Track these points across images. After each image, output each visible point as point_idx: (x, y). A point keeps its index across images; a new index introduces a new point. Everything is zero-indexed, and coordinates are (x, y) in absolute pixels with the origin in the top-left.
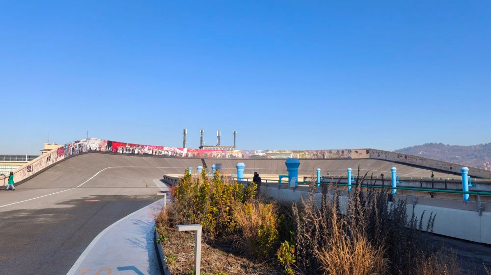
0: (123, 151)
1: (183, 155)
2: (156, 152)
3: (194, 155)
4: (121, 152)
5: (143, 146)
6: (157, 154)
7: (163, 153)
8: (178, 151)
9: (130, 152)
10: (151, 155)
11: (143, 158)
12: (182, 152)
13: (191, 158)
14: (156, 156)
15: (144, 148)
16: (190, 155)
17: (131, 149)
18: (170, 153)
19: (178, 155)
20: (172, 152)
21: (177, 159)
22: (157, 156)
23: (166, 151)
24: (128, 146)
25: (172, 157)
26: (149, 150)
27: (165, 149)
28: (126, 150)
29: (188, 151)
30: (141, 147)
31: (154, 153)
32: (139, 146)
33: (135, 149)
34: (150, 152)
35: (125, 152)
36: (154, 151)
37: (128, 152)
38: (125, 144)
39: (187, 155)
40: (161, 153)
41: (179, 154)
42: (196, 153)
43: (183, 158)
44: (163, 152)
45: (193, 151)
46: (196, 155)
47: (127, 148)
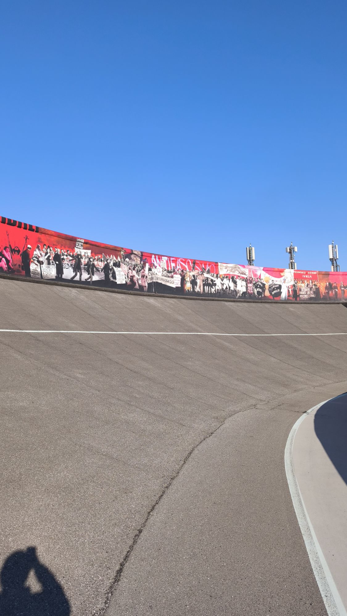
0: (60, 270)
1: (284, 295)
2: (194, 283)
3: (317, 292)
4: (51, 271)
5: (145, 257)
6: (197, 289)
7: (219, 287)
8: (267, 279)
9: (96, 278)
10: (179, 292)
11: (151, 301)
12: (278, 281)
13: (310, 301)
14: (194, 296)
15: (152, 265)
16: (305, 291)
17: (101, 265)
18: (241, 287)
19: (267, 293)
20: (246, 280)
21: (267, 305)
22: (198, 294)
23: (227, 276)
24: (85, 253)
25: (247, 297)
26: (170, 272)
27: (223, 271)
28: (77, 268)
29: (298, 277)
30: (138, 261)
31: (188, 286)
32: (129, 254)
33: (117, 265)
34: (175, 282)
35: (68, 273)
36: (188, 279)
37: (85, 276)
38: (71, 241)
39: (295, 293)
40: (213, 284)
41: (271, 289)
42: (322, 286)
43: (285, 302)
44: (218, 282)
45: (314, 278)
46: (323, 290)
47: (78, 258)
